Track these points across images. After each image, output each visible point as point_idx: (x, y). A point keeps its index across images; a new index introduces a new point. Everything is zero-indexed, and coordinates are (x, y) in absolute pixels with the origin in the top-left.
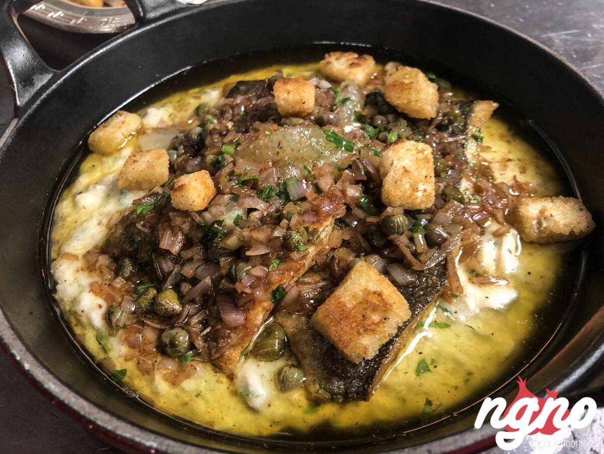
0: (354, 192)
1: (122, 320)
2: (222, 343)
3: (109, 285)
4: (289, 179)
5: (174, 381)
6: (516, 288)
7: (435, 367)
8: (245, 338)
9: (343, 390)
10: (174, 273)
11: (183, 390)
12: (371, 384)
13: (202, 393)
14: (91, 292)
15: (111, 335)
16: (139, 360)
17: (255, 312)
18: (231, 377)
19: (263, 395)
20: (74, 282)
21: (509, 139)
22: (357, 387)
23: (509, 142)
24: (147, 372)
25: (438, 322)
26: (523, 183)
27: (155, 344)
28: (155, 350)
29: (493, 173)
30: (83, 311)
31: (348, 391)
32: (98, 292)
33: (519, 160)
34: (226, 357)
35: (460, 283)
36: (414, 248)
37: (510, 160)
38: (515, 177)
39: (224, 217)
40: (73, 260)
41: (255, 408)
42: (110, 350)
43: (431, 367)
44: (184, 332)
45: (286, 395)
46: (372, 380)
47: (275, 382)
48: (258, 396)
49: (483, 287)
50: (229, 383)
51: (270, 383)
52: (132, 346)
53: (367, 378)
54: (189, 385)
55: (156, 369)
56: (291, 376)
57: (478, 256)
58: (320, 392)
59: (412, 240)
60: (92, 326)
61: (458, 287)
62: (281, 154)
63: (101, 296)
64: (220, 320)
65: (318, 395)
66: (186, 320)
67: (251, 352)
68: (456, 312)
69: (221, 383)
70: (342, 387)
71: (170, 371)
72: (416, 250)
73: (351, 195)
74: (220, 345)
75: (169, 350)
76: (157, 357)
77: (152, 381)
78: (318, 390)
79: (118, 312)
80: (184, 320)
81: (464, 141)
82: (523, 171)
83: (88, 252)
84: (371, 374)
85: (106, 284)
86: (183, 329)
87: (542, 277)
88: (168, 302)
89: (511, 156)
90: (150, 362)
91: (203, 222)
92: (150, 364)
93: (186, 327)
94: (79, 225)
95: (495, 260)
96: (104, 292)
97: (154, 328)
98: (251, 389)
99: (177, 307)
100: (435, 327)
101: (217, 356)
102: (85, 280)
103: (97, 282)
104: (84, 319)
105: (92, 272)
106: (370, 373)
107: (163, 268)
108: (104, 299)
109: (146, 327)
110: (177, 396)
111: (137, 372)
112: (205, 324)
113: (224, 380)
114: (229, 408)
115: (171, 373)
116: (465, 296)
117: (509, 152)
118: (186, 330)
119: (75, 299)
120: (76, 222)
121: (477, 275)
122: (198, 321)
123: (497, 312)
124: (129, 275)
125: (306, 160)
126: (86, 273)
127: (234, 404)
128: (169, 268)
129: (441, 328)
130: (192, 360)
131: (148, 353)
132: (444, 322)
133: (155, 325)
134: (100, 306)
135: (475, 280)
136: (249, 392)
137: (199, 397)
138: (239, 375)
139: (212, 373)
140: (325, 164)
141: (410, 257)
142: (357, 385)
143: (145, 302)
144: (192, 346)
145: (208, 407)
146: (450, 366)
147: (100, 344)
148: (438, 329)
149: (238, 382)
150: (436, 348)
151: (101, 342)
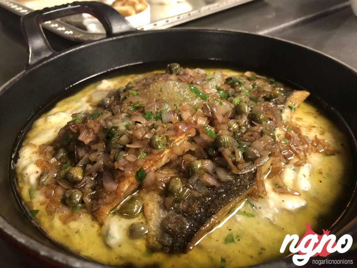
0: (202, 122)
1: (47, 181)
2: (100, 201)
3: (47, 162)
4: (164, 110)
5: (65, 221)
6: (306, 200)
7: (239, 240)
8: (115, 200)
9: (171, 244)
10: (84, 157)
11: (69, 227)
12: (189, 242)
13: (80, 231)
14: (36, 164)
15: (38, 189)
16: (48, 205)
17: (124, 183)
18: (101, 225)
19: (117, 238)
20: (28, 158)
21: (316, 115)
22: (181, 243)
23: (315, 117)
24: (50, 213)
25: (246, 212)
26: (321, 140)
27: (61, 198)
28: (59, 201)
29: (301, 131)
30: (27, 174)
31: (174, 245)
32: (39, 164)
33: (321, 128)
34: (100, 211)
35: (265, 189)
36: (234, 159)
37: (314, 127)
38: (316, 136)
39: (119, 124)
40: (33, 147)
41: (110, 245)
42: (34, 198)
43: (236, 240)
44: (80, 192)
45: (132, 241)
46: (191, 239)
47: (127, 231)
48: (113, 238)
49: (282, 195)
50: (99, 228)
51: (123, 231)
52: (48, 196)
53: (188, 238)
54: (74, 225)
55: (56, 213)
56: (137, 228)
57: (281, 175)
58: (155, 243)
59: (234, 153)
60: (29, 182)
61: (263, 191)
62: (161, 96)
63: (40, 167)
64: (102, 186)
65: (154, 245)
66: (83, 185)
67: (118, 211)
68: (260, 208)
69: (94, 227)
70: (171, 241)
71: (64, 215)
72: (235, 160)
73: (200, 124)
74: (98, 202)
75: (67, 201)
76: (60, 205)
77: (53, 219)
78: (155, 242)
79: (45, 176)
80: (82, 185)
81: (282, 108)
82: (322, 133)
83: (43, 144)
84: (191, 236)
85: (45, 161)
86: (80, 190)
87: (325, 196)
88: (75, 172)
89: (315, 125)
90: (54, 207)
91: (106, 126)
92: (53, 208)
93: (82, 190)
94: (44, 131)
95: (293, 180)
96: (43, 165)
97: (63, 188)
98: (110, 232)
99: (80, 177)
100: (244, 215)
101: (95, 209)
102: (35, 158)
103: (41, 160)
104: (26, 179)
105: (41, 155)
106: (190, 234)
107: (79, 154)
108: (42, 169)
109: (59, 186)
110: (64, 231)
111: (45, 213)
112: (93, 189)
113: (97, 226)
114: (94, 243)
115: (65, 216)
116: (268, 198)
117: (315, 123)
118: (81, 191)
119: (25, 167)
120: (43, 129)
121: (279, 187)
122: (90, 186)
123: (289, 212)
124: (60, 158)
125: (176, 101)
126: (37, 155)
127: (98, 241)
128: (82, 155)
129: (248, 216)
130: (80, 210)
131: (55, 202)
132: (251, 213)
133: (64, 186)
134: (37, 172)
135: (277, 190)
136: (108, 234)
137: (77, 234)
138: (106, 224)
139: (90, 220)
140: (187, 104)
141: (231, 164)
142: (180, 241)
143: (63, 173)
144: (82, 202)
145: (81, 240)
146: (250, 241)
147: (30, 193)
148: (246, 217)
149: (104, 228)
150: (242, 229)
151: (31, 193)
